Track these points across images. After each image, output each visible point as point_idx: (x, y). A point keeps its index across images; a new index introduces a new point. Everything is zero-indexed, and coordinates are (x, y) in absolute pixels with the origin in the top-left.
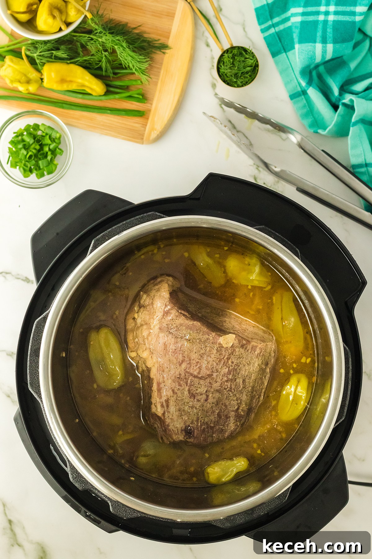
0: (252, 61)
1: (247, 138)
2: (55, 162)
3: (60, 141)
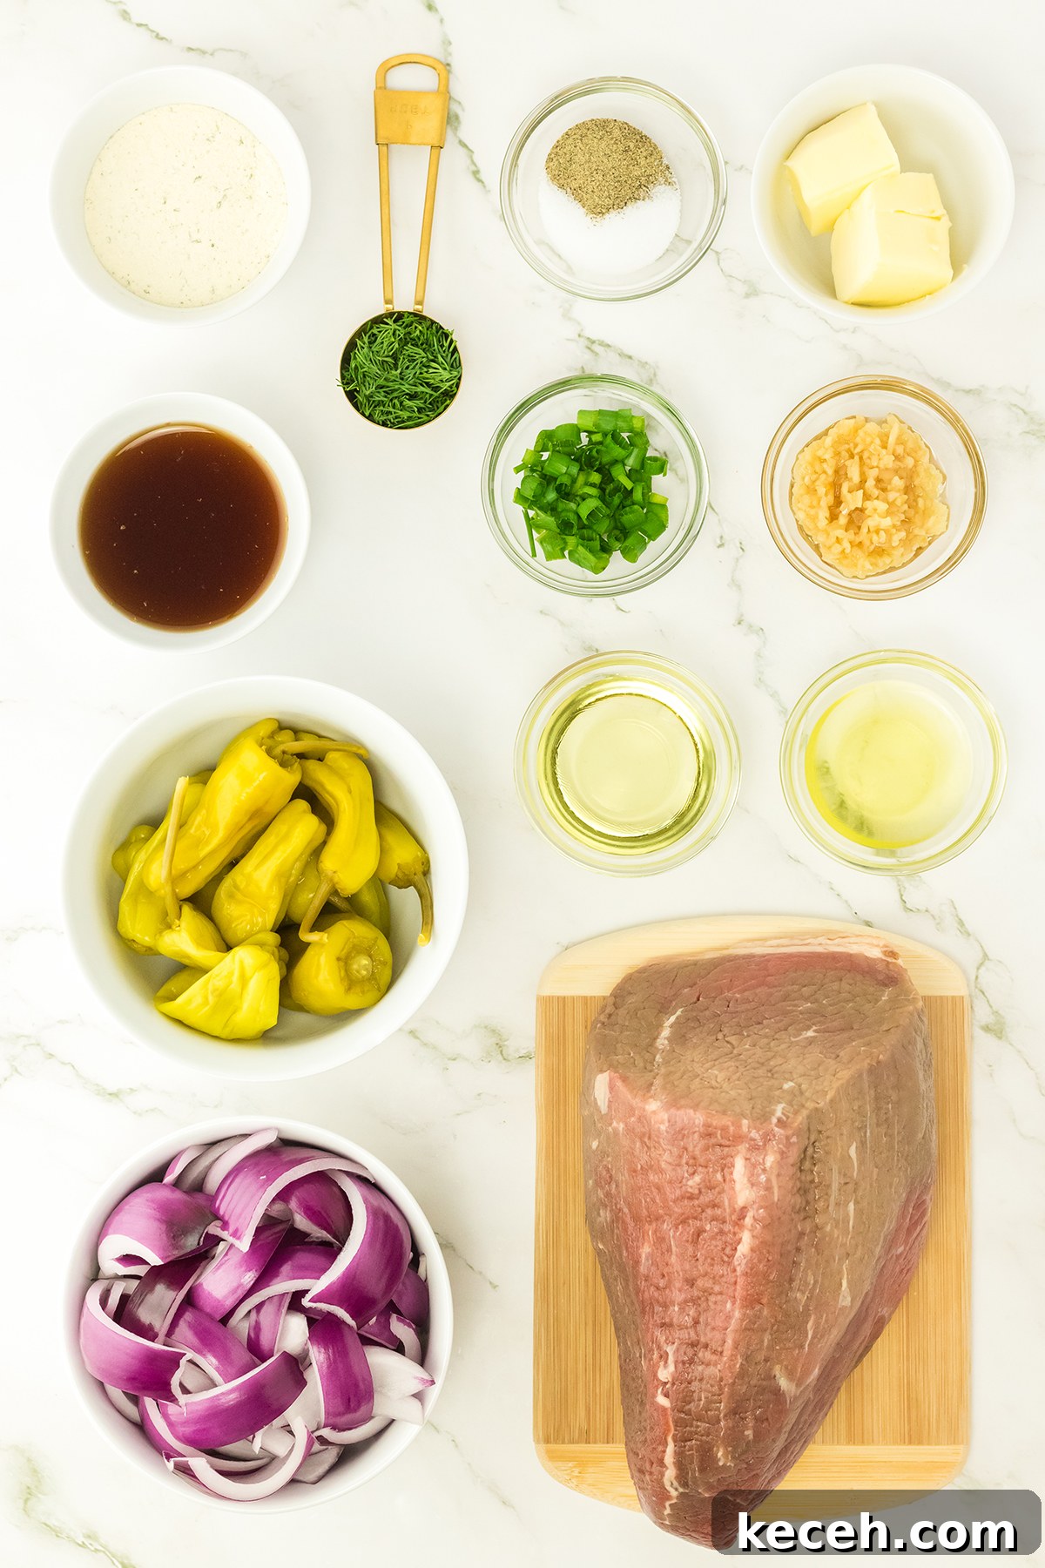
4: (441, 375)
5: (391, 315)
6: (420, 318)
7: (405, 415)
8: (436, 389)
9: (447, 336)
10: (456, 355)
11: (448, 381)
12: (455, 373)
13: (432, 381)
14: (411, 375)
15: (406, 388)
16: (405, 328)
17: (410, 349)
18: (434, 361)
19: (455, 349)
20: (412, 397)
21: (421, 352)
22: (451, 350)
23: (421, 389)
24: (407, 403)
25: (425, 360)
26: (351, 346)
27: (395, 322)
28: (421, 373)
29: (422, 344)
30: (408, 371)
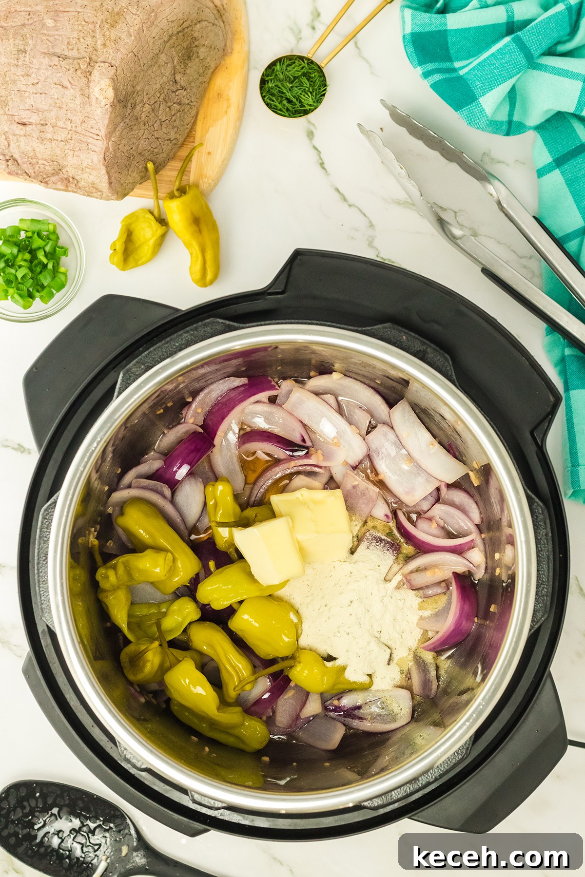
0: (311, 102)
1: (365, 215)
2: (62, 269)
3: (57, 234)
4: (308, 100)
5: (308, 59)
6: (320, 70)
7: (280, 106)
8: (303, 106)
9: (326, 85)
10: (322, 97)
11: (310, 105)
12: (315, 104)
13: (303, 101)
14: (296, 92)
15: (289, 95)
16: (309, 69)
17: (304, 80)
18: (311, 93)
19: (324, 95)
20: (289, 101)
21: (308, 84)
22: (322, 93)
23: (294, 100)
24: (285, 102)
25: (307, 89)
26: (280, 60)
27: (308, 64)
28: (301, 94)
29: (311, 81)
30: (296, 89)
